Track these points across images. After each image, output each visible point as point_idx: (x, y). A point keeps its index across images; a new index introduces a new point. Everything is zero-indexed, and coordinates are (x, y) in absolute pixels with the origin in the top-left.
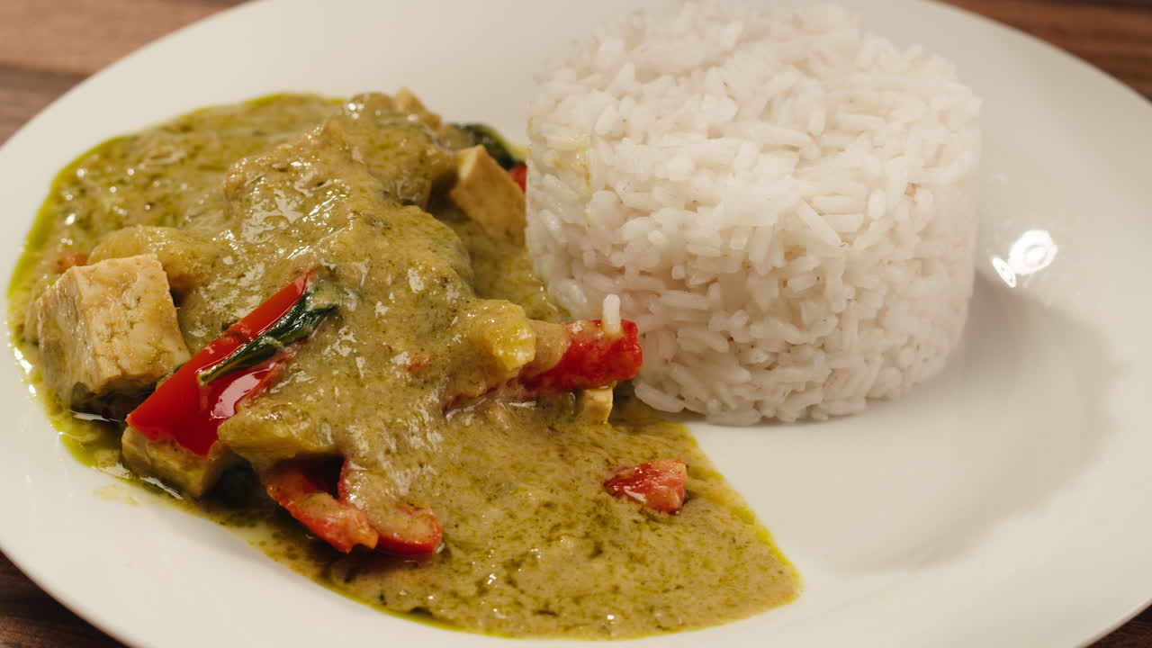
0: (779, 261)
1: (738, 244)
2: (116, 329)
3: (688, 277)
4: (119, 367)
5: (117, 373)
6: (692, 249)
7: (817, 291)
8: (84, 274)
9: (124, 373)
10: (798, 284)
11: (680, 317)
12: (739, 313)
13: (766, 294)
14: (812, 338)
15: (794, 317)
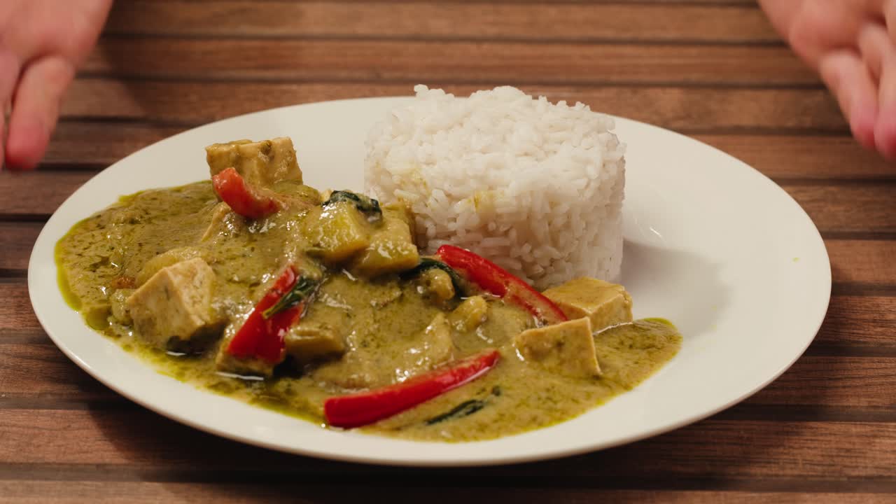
0: (548, 209)
1: (526, 202)
2: (195, 299)
3: (498, 227)
4: (203, 320)
5: (203, 323)
6: (499, 211)
7: (567, 226)
8: (171, 271)
9: (206, 323)
10: (559, 222)
11: (494, 253)
12: (526, 244)
13: (542, 230)
14: (566, 254)
15: (555, 243)
